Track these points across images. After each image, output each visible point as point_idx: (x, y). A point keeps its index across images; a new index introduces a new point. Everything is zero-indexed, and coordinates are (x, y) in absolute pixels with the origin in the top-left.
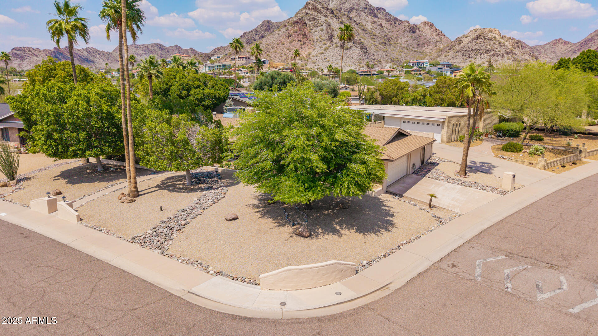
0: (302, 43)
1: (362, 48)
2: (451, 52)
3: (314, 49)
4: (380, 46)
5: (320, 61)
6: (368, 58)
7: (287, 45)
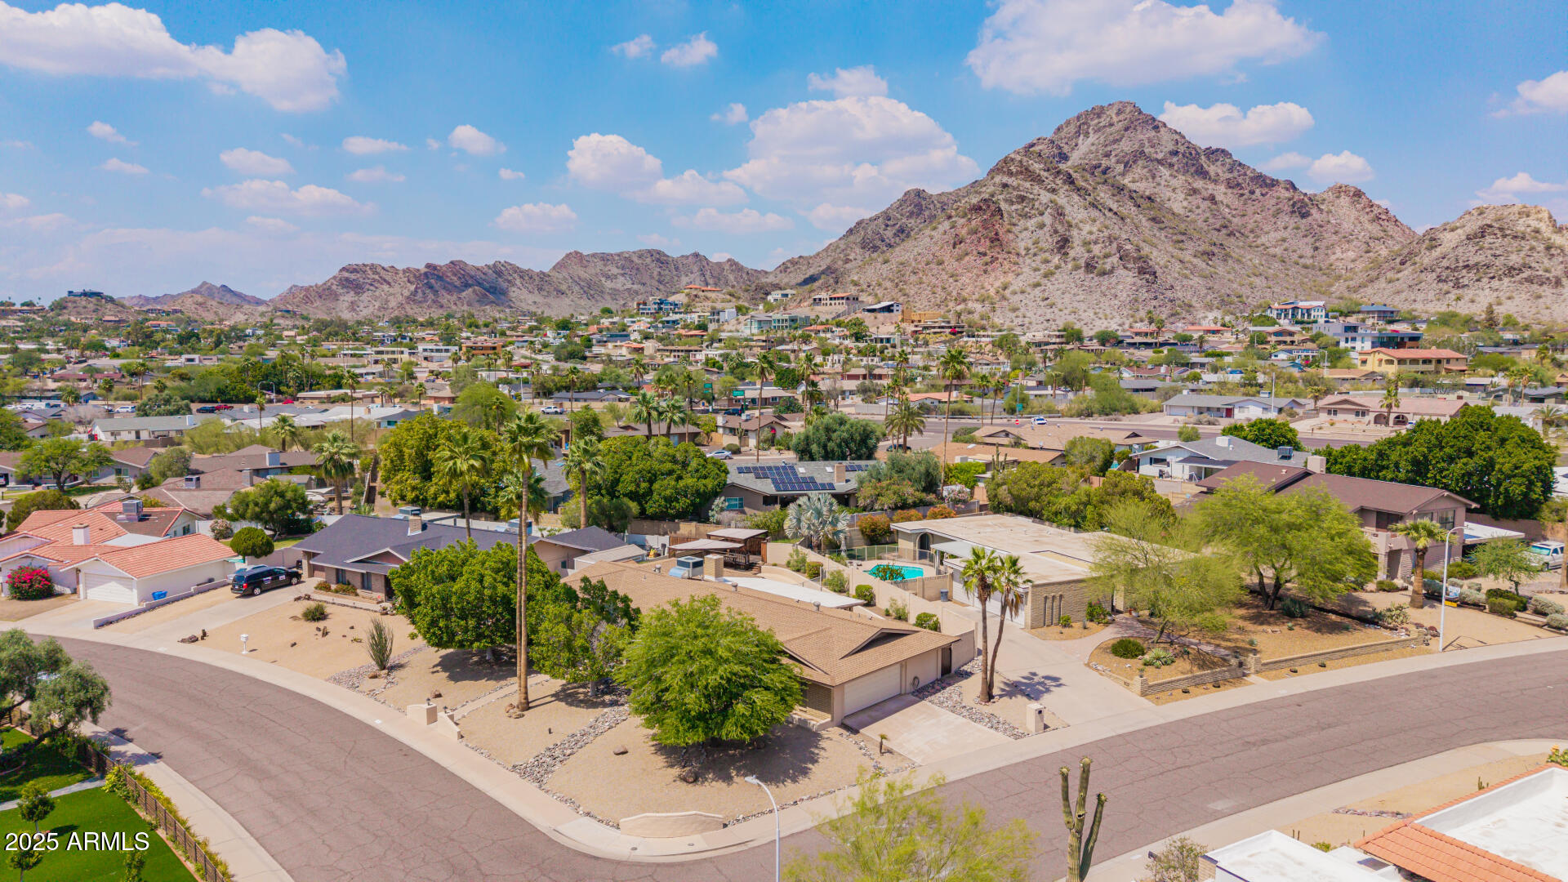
0: (987, 259)
1: (1142, 271)
2: (1408, 270)
3: (1018, 275)
4: (1195, 261)
5: (1031, 304)
6: (1156, 298)
7: (951, 264)
